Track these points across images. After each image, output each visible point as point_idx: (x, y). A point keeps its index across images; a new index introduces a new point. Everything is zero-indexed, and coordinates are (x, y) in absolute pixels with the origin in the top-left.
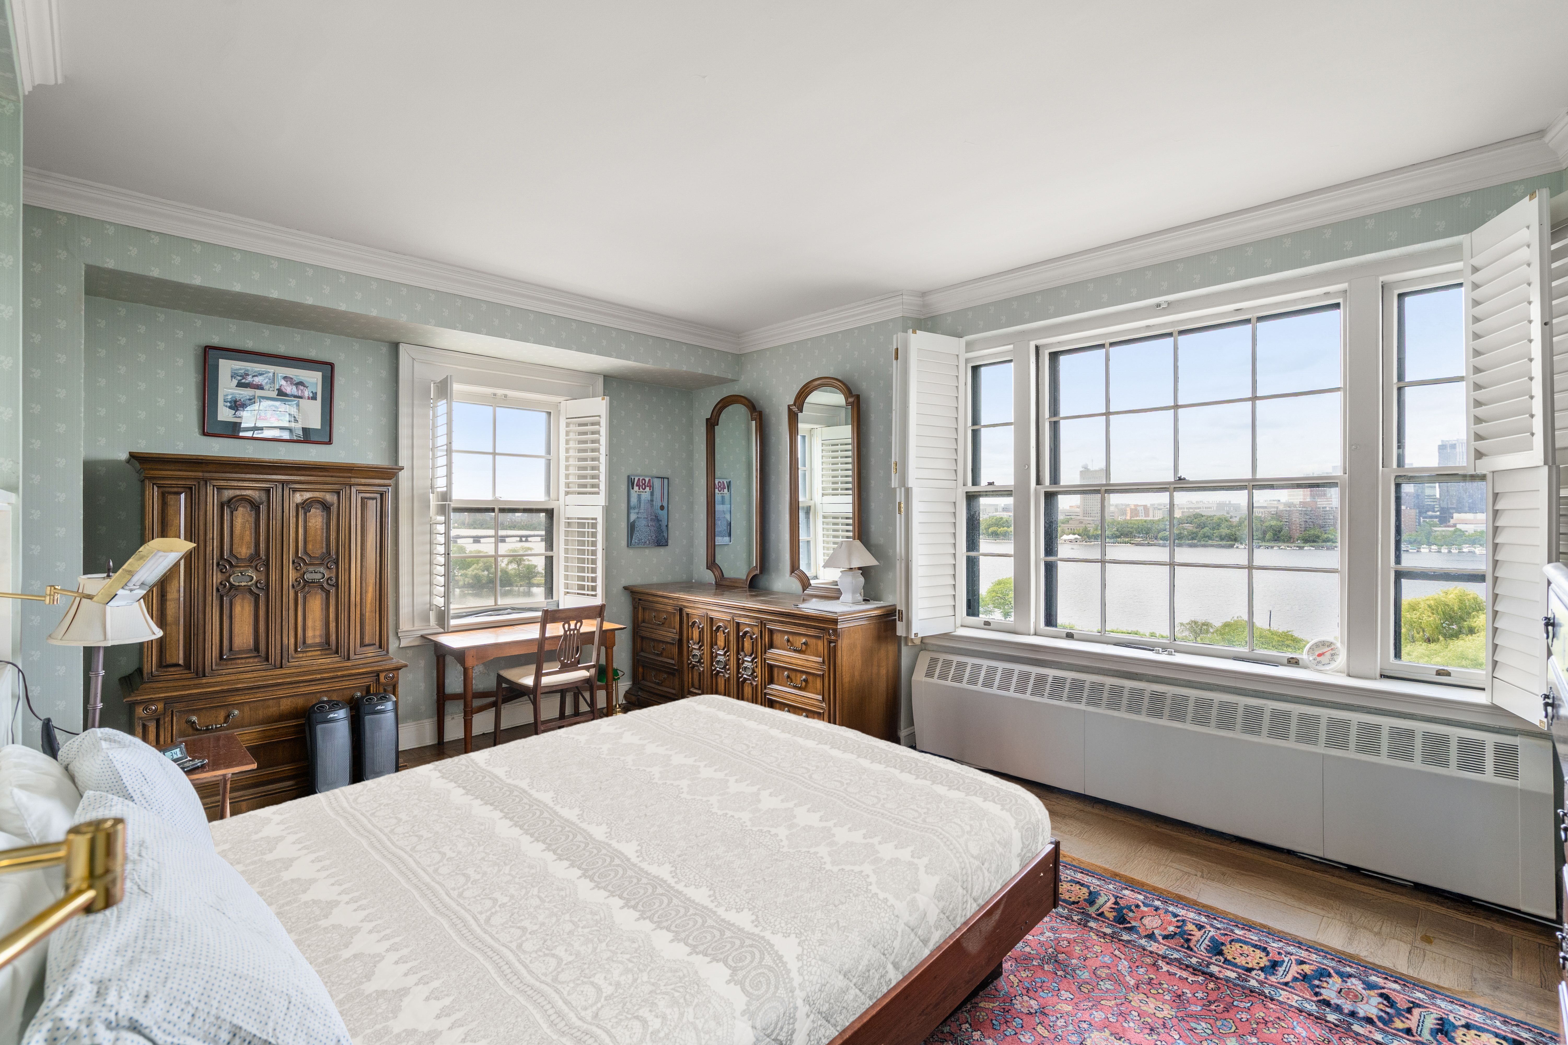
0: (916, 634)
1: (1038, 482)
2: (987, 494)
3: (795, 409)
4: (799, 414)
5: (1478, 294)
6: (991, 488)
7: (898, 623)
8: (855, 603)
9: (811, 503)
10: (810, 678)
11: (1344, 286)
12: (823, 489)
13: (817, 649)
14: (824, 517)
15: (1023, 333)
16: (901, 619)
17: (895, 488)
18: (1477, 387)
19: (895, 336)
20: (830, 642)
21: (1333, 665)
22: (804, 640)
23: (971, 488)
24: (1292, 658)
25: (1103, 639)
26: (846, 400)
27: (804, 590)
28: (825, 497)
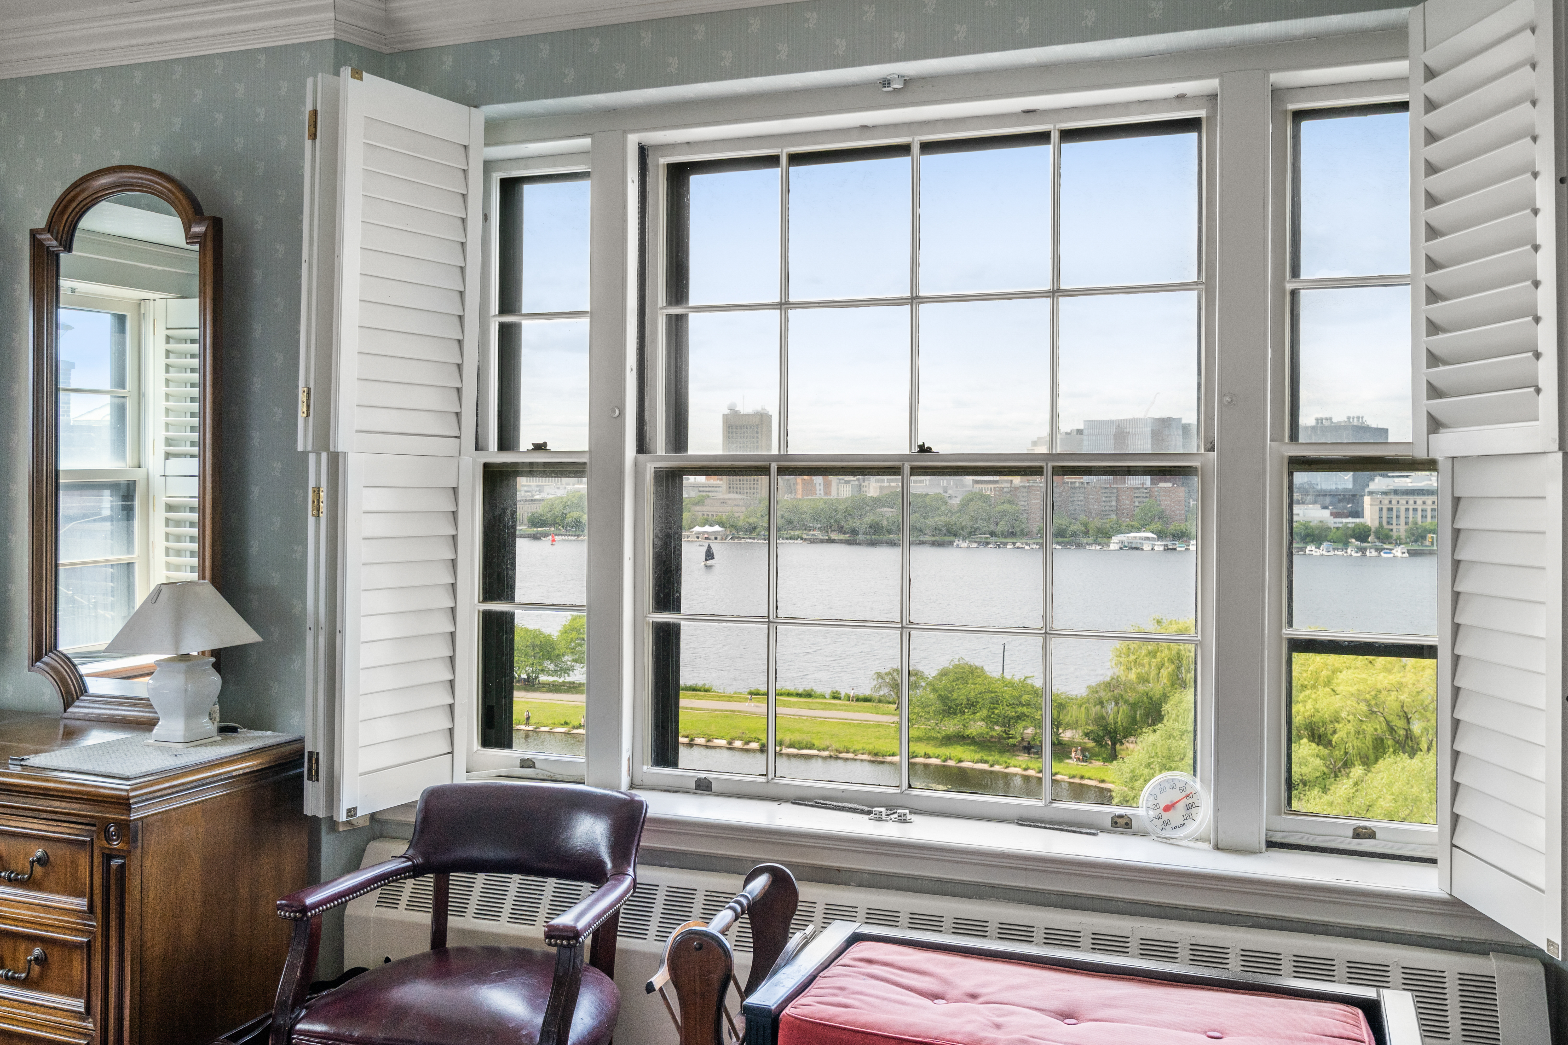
0: (352, 812)
1: (642, 447)
2: (532, 470)
3: (50, 241)
4: (64, 256)
5: (1435, 120)
6: (539, 458)
7: (308, 785)
8: (192, 742)
9: (138, 475)
10: (55, 955)
11: (1211, 84)
12: (169, 442)
13: (75, 876)
14: (170, 508)
15: (612, 112)
16: (314, 776)
17: (305, 454)
18: (1433, 296)
19: (310, 81)
20: (108, 857)
21: (1192, 828)
22: (39, 853)
23: (494, 455)
24: (1121, 816)
25: (771, 791)
26: (187, 228)
27: (67, 705)
28: (173, 462)
